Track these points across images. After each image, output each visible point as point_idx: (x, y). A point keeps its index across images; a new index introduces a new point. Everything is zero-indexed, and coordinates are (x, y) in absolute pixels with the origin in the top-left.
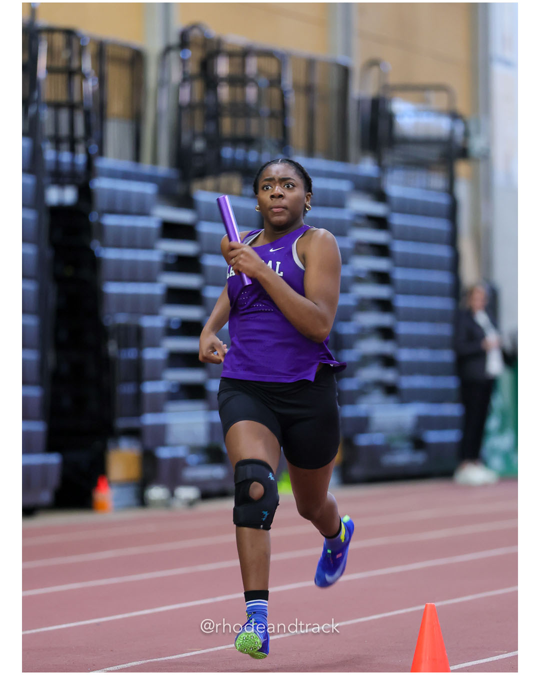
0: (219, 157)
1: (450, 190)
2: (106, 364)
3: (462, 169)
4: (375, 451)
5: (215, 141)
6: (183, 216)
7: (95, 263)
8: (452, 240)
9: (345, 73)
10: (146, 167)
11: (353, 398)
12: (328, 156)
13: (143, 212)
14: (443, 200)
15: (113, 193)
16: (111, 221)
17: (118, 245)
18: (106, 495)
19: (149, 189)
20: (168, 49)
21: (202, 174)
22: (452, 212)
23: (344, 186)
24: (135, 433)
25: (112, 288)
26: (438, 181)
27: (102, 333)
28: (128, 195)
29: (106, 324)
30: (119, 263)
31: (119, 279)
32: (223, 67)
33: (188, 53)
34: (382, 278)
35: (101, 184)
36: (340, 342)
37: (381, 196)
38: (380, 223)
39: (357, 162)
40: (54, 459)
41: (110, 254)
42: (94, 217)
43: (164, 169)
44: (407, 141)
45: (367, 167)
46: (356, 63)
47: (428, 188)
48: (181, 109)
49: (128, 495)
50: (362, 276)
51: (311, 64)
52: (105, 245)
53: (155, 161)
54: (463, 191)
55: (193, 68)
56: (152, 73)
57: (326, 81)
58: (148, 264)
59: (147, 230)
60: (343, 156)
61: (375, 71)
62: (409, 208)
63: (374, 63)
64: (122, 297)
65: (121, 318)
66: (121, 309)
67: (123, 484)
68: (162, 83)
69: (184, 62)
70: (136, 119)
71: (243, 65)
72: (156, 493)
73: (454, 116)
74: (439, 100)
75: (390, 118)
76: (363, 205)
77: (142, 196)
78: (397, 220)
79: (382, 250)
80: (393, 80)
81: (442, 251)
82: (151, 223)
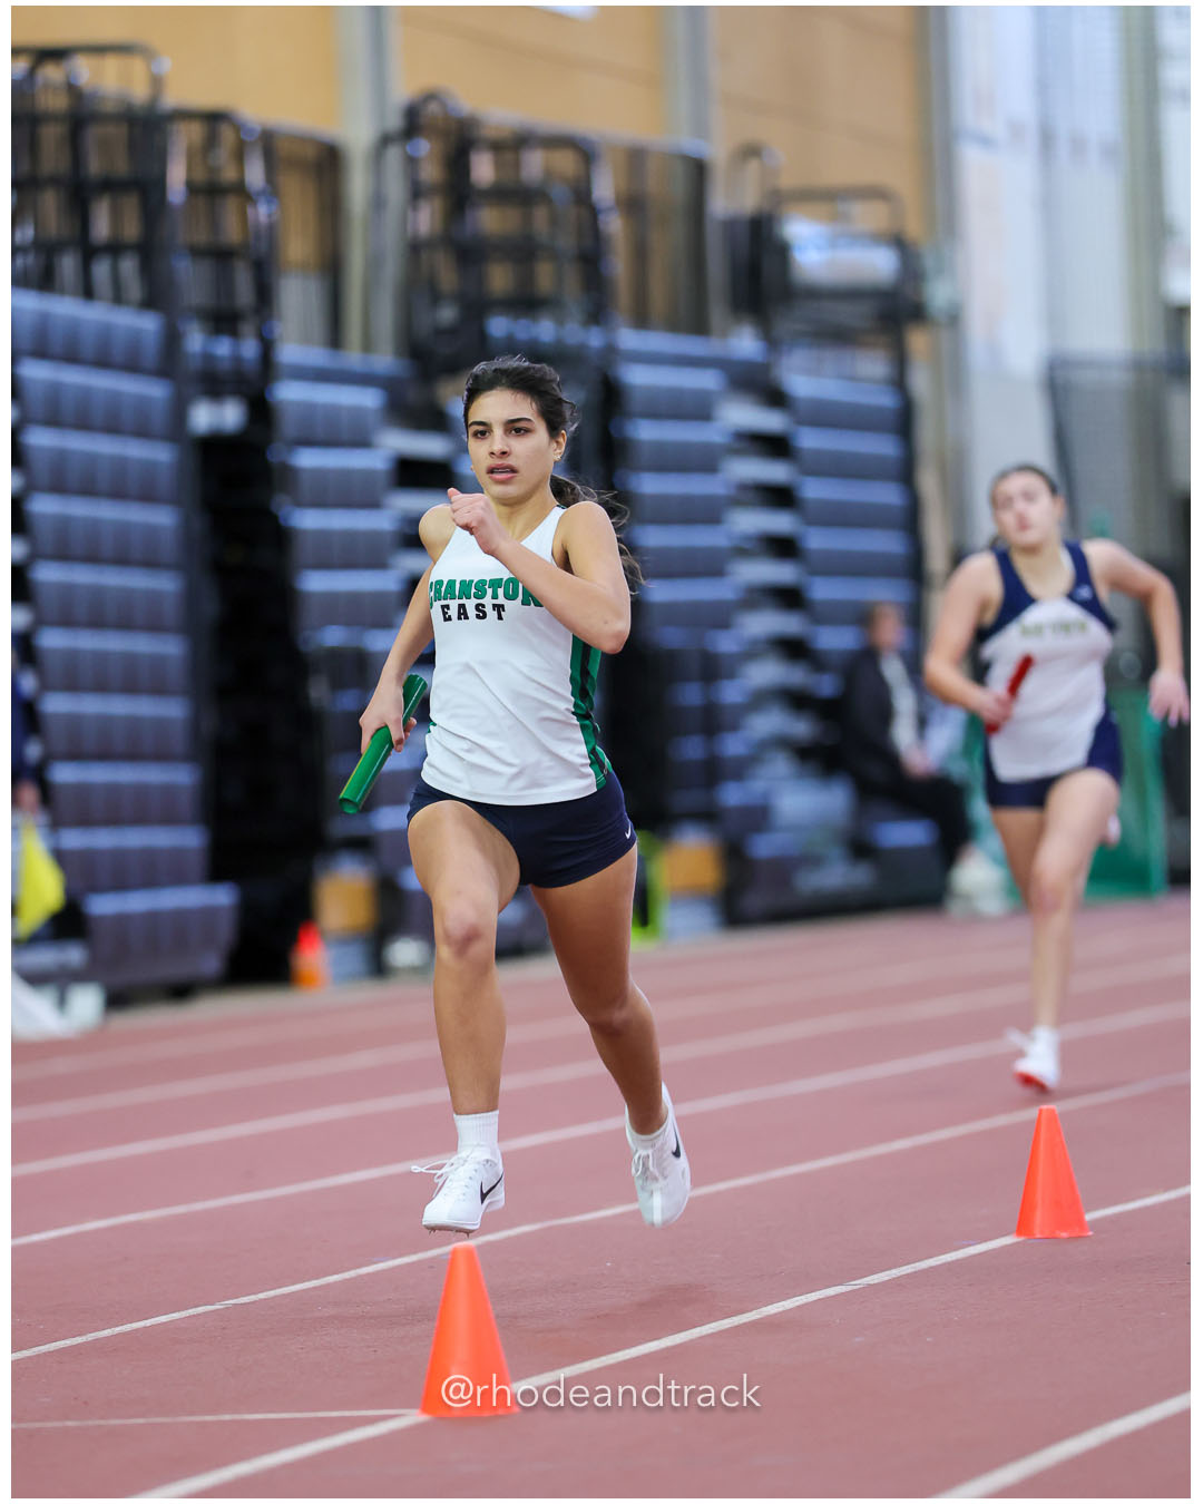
0: (483, 336)
1: (900, 383)
2: (307, 721)
3: (918, 341)
4: (784, 868)
5: (476, 307)
6: (429, 446)
7: (282, 537)
8: (905, 473)
9: (698, 171)
10: (353, 358)
11: (739, 769)
12: (674, 326)
13: (362, 442)
14: (885, 400)
15: (309, 409)
16: (308, 460)
17: (321, 502)
18: (317, 958)
19: (368, 399)
20: (385, 141)
21: (453, 368)
22: (903, 422)
23: (707, 380)
24: (362, 845)
25: (315, 582)
26: (873, 365)
27: (299, 665)
28: (333, 411)
29: (303, 648)
30: (324, 536)
31: (325, 564)
32: (483, 169)
33: (424, 147)
34: (783, 547)
35: (288, 393)
36: (713, 669)
37: (775, 397)
38: (774, 446)
39: (724, 334)
40: (222, 897)
41: (308, 520)
42: (276, 454)
43: (385, 360)
44: (816, 293)
45: (745, 343)
46: (717, 151)
47: (852, 378)
48: (415, 248)
49: (354, 957)
50: (747, 546)
51: (636, 157)
52: (300, 504)
53: (368, 346)
54: (921, 381)
55: (431, 172)
56: (358, 186)
57: (666, 188)
58: (373, 537)
59: (367, 475)
60: (698, 325)
61: (753, 166)
62: (827, 416)
63: (751, 152)
64: (332, 598)
65: (333, 636)
66: (332, 619)
67: (344, 940)
68: (378, 202)
69: (412, 162)
70: (332, 269)
71: (517, 165)
72: (404, 952)
73: (899, 243)
74: (869, 216)
75: (782, 251)
76: (745, 415)
77: (357, 413)
78: (810, 440)
79: (779, 497)
80: (787, 181)
81: (887, 495)
82: (374, 460)
